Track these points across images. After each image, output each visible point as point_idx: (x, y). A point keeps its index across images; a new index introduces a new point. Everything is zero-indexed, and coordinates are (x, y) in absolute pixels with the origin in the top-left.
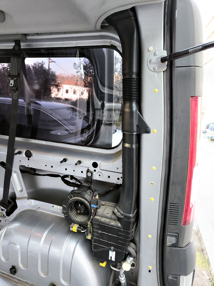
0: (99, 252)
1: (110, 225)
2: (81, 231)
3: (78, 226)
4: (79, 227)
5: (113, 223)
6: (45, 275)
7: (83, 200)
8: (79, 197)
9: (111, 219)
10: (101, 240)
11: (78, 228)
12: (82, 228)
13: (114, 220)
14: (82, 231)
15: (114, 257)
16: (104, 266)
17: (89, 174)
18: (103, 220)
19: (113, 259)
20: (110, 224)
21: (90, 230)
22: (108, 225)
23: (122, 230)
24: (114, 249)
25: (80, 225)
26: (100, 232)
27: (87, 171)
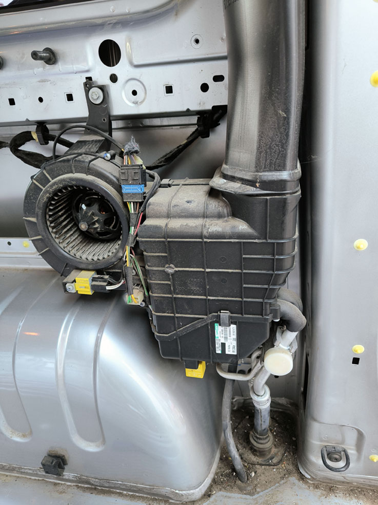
0: (180, 337)
1: (206, 238)
2: (104, 287)
3: (92, 274)
4: (97, 276)
5: (216, 227)
6: (24, 436)
7: (90, 178)
8: (72, 172)
9: (204, 216)
10: (180, 296)
11: (94, 279)
12: (106, 277)
13: (220, 216)
14: (108, 288)
15: (235, 343)
16: (202, 377)
17: (96, 95)
18: (176, 224)
19: (231, 349)
20: (205, 233)
21: (137, 274)
22: (201, 236)
23: (256, 241)
24: (230, 317)
25: (99, 272)
26: (170, 271)
27: (85, 84)
